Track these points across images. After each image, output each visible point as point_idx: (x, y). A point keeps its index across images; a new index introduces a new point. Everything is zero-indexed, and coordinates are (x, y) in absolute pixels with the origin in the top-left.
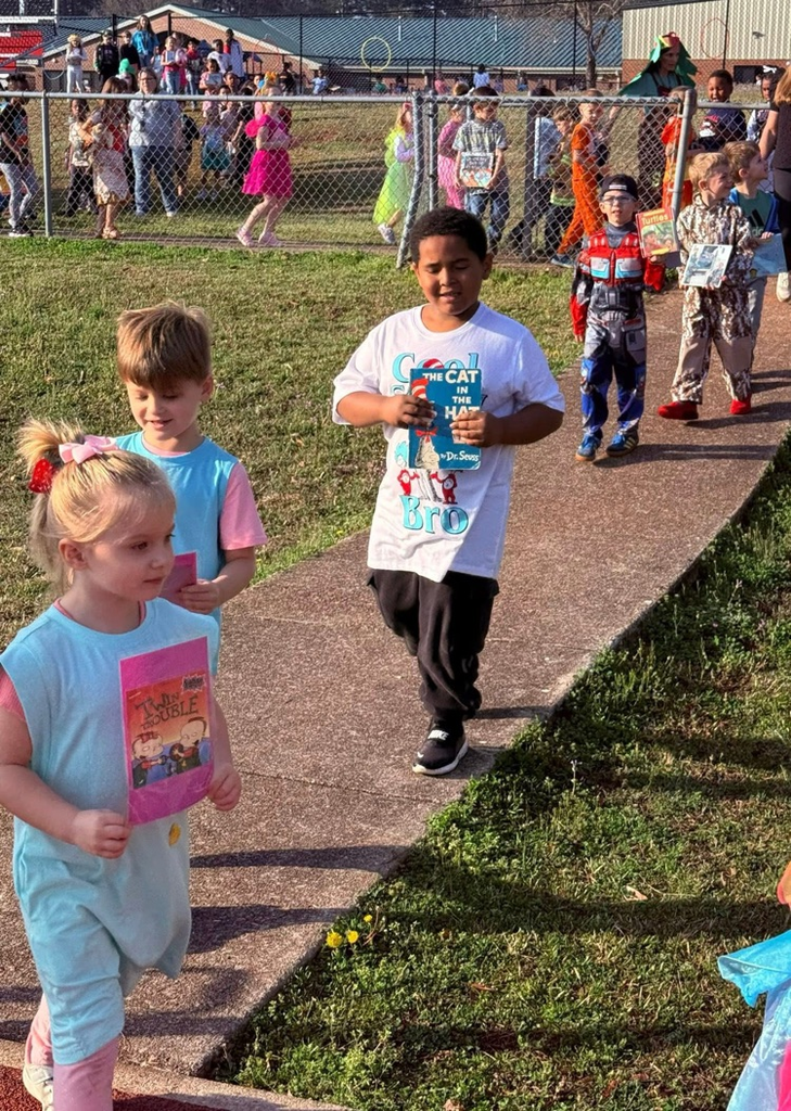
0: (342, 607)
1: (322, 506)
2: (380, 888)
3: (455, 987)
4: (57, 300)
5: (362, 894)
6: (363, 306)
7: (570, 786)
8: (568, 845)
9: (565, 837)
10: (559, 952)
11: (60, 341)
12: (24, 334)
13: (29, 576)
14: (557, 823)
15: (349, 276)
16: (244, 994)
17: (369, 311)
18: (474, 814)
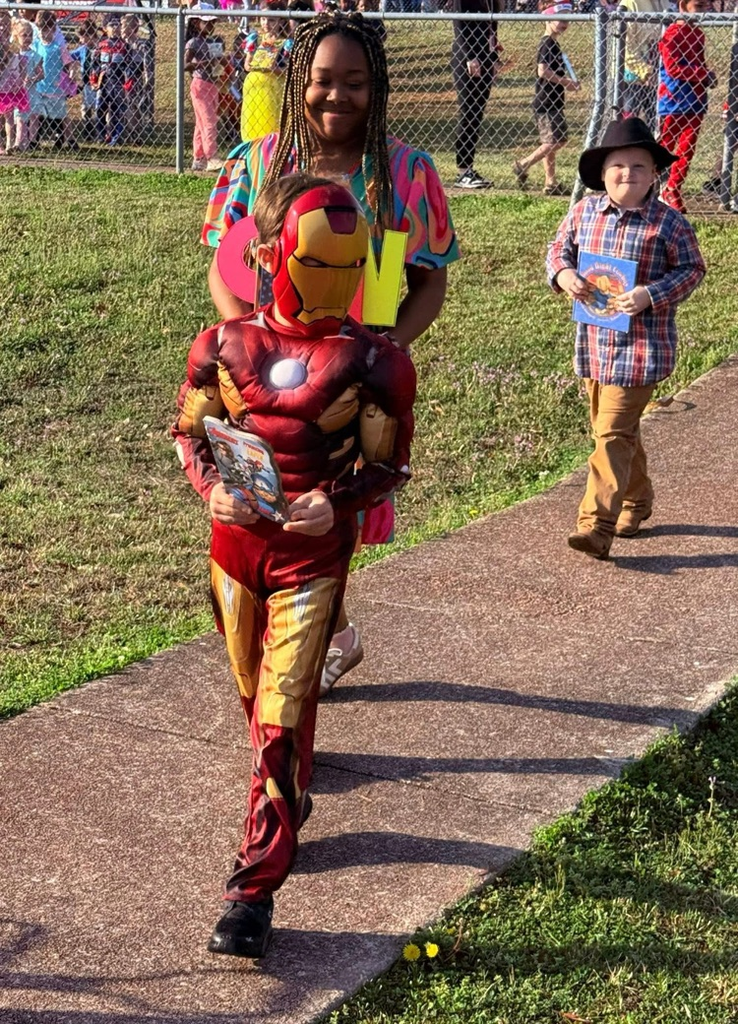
0: (465, 594)
1: (458, 483)
2: (471, 902)
3: (545, 1015)
4: (182, 242)
5: (449, 906)
6: (525, 257)
7: (707, 807)
8: (696, 872)
9: (694, 863)
10: (669, 987)
11: (181, 289)
12: (142, 281)
13: (125, 545)
14: (686, 848)
15: (513, 224)
16: (304, 1003)
17: (532, 264)
18: (588, 829)
